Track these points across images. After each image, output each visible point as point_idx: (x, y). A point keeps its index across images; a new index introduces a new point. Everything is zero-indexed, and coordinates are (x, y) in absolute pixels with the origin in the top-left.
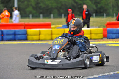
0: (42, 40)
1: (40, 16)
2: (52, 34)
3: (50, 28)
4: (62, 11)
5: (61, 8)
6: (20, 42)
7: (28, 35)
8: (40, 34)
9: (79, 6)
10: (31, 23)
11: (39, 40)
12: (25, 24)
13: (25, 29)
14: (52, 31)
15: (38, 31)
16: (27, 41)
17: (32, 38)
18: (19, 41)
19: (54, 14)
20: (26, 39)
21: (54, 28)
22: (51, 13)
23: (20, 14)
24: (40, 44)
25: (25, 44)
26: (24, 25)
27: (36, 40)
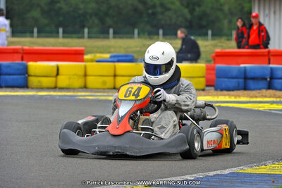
0: (62, 89)
1: (58, 32)
2: (85, 75)
3: (82, 60)
4: (109, 21)
5: (106, 14)
6: (11, 92)
7: (29, 76)
8: (58, 74)
9: (150, 11)
10: (36, 47)
11: (55, 88)
12: (24, 50)
13: (24, 62)
14: (85, 67)
15: (53, 67)
16: (27, 90)
17: (39, 82)
18: (10, 89)
19: (89, 28)
20: (25, 86)
21: (92, 61)
22: (83, 27)
23: (11, 25)
24: (58, 97)
25: (22, 96)
26: (21, 51)
27: (49, 89)
